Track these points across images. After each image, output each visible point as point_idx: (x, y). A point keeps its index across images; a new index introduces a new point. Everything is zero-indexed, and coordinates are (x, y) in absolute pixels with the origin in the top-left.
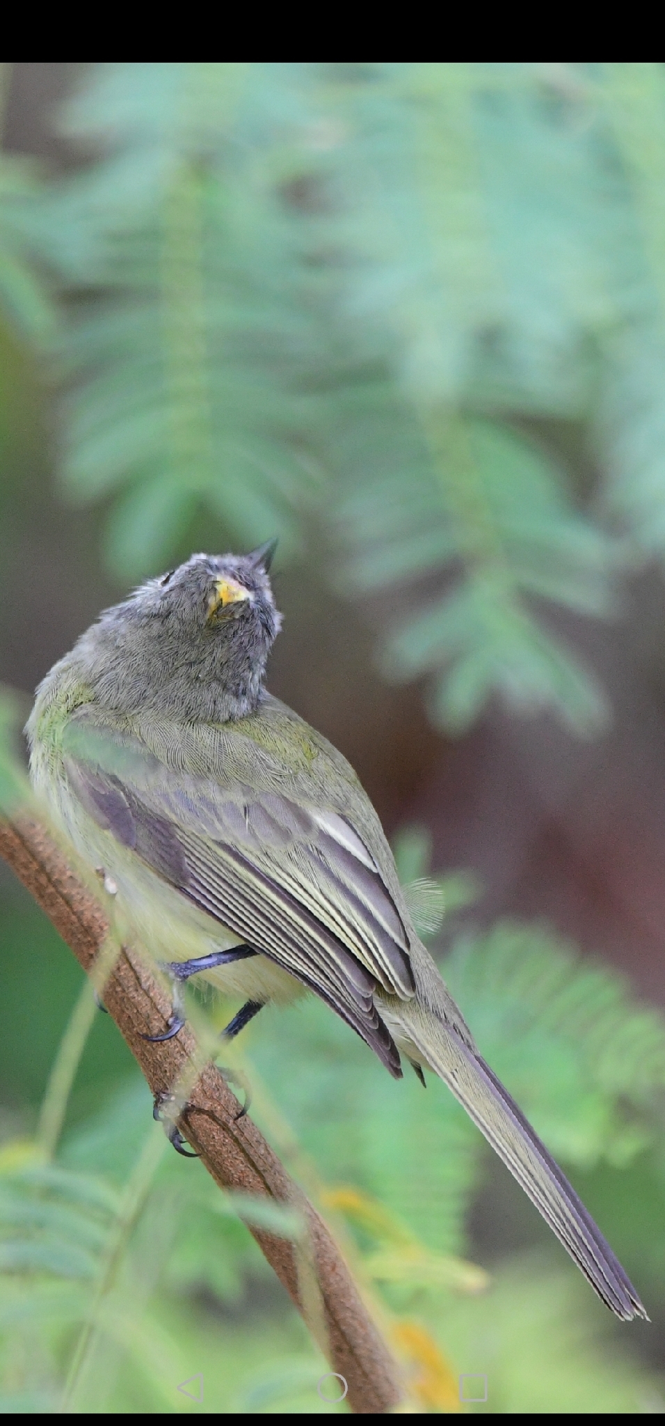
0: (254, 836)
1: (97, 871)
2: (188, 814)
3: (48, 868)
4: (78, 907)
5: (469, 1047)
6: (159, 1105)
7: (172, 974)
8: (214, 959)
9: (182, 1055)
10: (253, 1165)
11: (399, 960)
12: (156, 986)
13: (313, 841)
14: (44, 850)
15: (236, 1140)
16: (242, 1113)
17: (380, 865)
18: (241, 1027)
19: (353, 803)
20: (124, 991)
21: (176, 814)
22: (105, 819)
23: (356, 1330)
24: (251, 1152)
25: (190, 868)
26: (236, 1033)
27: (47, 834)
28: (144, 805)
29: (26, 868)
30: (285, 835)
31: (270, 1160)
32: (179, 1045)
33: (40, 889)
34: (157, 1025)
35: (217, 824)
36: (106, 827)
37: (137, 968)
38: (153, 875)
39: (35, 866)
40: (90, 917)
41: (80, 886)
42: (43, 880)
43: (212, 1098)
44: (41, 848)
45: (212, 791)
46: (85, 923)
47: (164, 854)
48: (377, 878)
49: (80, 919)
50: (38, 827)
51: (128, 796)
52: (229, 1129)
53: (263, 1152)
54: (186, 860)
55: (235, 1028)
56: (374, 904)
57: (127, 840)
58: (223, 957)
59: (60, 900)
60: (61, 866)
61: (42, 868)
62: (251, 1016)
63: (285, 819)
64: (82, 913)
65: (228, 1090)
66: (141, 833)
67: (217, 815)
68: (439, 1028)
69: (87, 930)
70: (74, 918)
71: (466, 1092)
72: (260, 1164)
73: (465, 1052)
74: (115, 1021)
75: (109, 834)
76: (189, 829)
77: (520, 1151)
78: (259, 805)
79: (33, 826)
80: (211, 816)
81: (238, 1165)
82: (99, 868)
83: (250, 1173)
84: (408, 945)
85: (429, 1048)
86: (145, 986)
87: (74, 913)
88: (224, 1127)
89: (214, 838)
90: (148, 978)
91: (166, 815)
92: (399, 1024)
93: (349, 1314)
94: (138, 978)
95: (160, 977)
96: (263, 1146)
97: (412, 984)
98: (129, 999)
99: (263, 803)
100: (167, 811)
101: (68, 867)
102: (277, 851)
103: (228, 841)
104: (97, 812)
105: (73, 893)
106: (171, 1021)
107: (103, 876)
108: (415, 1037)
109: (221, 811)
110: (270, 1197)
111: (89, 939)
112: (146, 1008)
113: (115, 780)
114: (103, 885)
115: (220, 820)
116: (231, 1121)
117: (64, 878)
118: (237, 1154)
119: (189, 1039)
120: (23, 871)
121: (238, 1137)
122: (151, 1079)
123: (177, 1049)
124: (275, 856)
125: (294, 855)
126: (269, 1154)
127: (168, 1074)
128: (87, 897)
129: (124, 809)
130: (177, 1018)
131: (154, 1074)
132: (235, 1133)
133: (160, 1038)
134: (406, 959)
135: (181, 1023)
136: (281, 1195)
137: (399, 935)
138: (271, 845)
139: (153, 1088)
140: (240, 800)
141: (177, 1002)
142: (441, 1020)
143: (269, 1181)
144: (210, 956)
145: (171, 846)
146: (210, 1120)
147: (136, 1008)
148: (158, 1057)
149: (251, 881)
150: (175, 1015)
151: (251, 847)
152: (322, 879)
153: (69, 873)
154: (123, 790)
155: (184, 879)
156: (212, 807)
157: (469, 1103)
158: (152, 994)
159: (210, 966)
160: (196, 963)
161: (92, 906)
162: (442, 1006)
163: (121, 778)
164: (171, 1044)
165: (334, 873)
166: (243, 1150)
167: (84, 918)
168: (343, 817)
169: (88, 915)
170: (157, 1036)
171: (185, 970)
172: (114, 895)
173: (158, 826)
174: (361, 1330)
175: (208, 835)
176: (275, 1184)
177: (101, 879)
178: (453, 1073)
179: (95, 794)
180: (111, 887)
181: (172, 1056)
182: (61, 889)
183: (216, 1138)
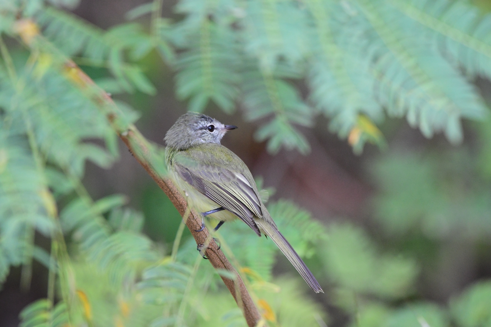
0: (221, 180)
1: (183, 191)
2: (205, 176)
3: (172, 190)
4: (179, 200)
5: (276, 229)
6: (199, 247)
7: (202, 215)
8: (212, 212)
9: (204, 235)
10: (222, 261)
11: (258, 208)
12: (198, 218)
13: (235, 180)
14: (171, 186)
15: (217, 255)
16: (219, 248)
17: (253, 186)
18: (218, 228)
19: (245, 171)
20: (190, 220)
21: (202, 176)
22: (185, 179)
23: (246, 300)
24: (221, 258)
25: (206, 189)
26: (217, 229)
27: (171, 182)
28: (194, 175)
29: (166, 190)
30: (229, 179)
31: (225, 260)
32: (203, 232)
33: (170, 195)
34: (198, 228)
35: (212, 178)
36: (186, 181)
37: (193, 214)
38: (198, 192)
39: (168, 190)
40: (182, 202)
41: (179, 195)
42: (170, 193)
43: (211, 245)
44: (170, 186)
45: (210, 169)
46: (181, 203)
47: (200, 186)
48: (252, 189)
49: (179, 202)
50: (169, 180)
51: (190, 173)
52: (215, 252)
53: (224, 258)
54: (205, 187)
55: (217, 228)
56: (251, 195)
57: (191, 183)
58: (214, 211)
59: (174, 198)
60: (175, 190)
61: (170, 190)
62: (221, 225)
63: (228, 176)
64: (180, 201)
65: (215, 243)
66: (194, 182)
67: (212, 176)
68: (269, 226)
69: (181, 205)
70: (178, 202)
71: (276, 240)
72: (223, 261)
73: (275, 230)
74: (188, 227)
75: (186, 182)
76: (206, 180)
77: (290, 254)
78: (222, 173)
79: (168, 180)
80: (211, 176)
81: (218, 261)
82: (184, 190)
83: (221, 263)
84: (260, 205)
85: (266, 230)
86: (195, 218)
87: (178, 201)
88: (214, 252)
89: (212, 181)
90: (196, 217)
91: (200, 177)
92: (259, 224)
93: (245, 297)
94: (193, 217)
95: (199, 216)
96: (224, 256)
97: (262, 214)
98: (191, 222)
99: (223, 172)
100: (200, 176)
101: (176, 190)
102: (227, 184)
103: (215, 182)
104: (183, 177)
105: (178, 196)
106: (201, 227)
107: (185, 192)
108: (263, 227)
109: (213, 174)
110: (226, 269)
111: (182, 207)
112: (195, 223)
113: (187, 169)
114: (185, 194)
115: (213, 177)
116: (216, 251)
117: (176, 193)
118: (218, 258)
119: (206, 231)
120: (166, 191)
121: (218, 254)
122: (196, 241)
123: (203, 234)
124: (227, 185)
125: (231, 184)
126: (225, 258)
127: (201, 240)
128: (181, 197)
129: (190, 176)
130: (203, 226)
131: (197, 240)
132: (217, 253)
133: (199, 231)
134: (260, 208)
135: (204, 227)
136: (228, 268)
137: (258, 203)
138: (226, 182)
139: (197, 243)
140: (218, 172)
141: (203, 222)
142: (269, 223)
143: (225, 265)
144: (211, 211)
145: (201, 184)
146: (211, 250)
147: (193, 224)
148: (198, 235)
149: (221, 191)
150: (203, 225)
151: (221, 183)
152: (238, 190)
153: (177, 192)
154: (189, 172)
155: (205, 192)
156: (210, 173)
157: (277, 242)
158: (197, 220)
159: (211, 213)
160: (207, 213)
161: (182, 199)
162: (269, 220)
163: (188, 168)
164: (201, 232)
165: (241, 188)
166: (219, 258)
167: (180, 202)
168: (243, 175)
169: (181, 201)
170: (198, 230)
171: (205, 214)
172: (188, 197)
173: (198, 179)
174: (248, 301)
175: (210, 181)
176: (227, 265)
177: (184, 193)
178: (272, 236)
179: (182, 173)
180: (187, 195)
181: (202, 235)
182: (175, 195)
183: (213, 255)
